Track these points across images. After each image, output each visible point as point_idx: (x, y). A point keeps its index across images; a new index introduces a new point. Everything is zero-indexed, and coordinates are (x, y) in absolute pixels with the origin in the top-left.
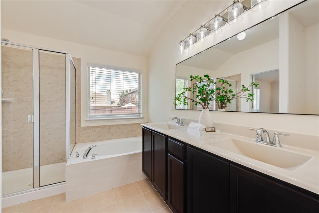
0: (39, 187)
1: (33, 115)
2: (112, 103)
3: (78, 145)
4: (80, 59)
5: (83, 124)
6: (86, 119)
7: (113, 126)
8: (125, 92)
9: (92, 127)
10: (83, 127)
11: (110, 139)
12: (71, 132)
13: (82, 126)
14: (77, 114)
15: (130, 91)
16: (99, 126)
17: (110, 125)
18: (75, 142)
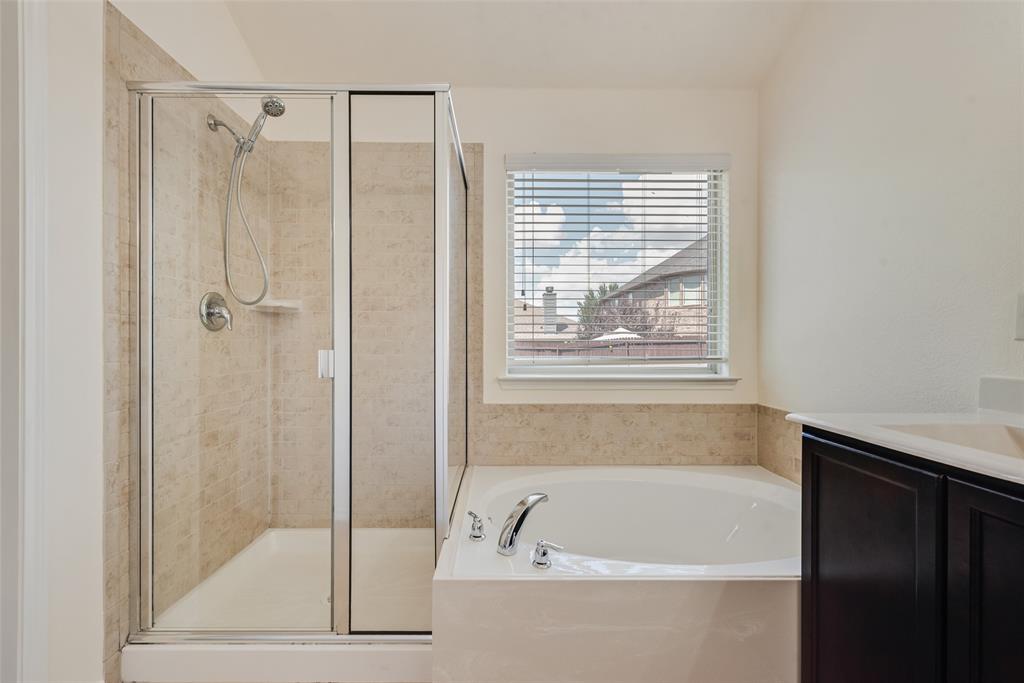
0: (348, 631)
1: (333, 348)
2: (561, 328)
3: (475, 474)
4: (481, 146)
5: (492, 395)
6: (501, 377)
7: (599, 408)
8: (596, 294)
9: (521, 407)
10: (489, 405)
11: (586, 462)
12: (451, 422)
13: (487, 400)
14: (469, 356)
15: (613, 288)
16: (543, 405)
17: (589, 406)
18: (465, 460)
